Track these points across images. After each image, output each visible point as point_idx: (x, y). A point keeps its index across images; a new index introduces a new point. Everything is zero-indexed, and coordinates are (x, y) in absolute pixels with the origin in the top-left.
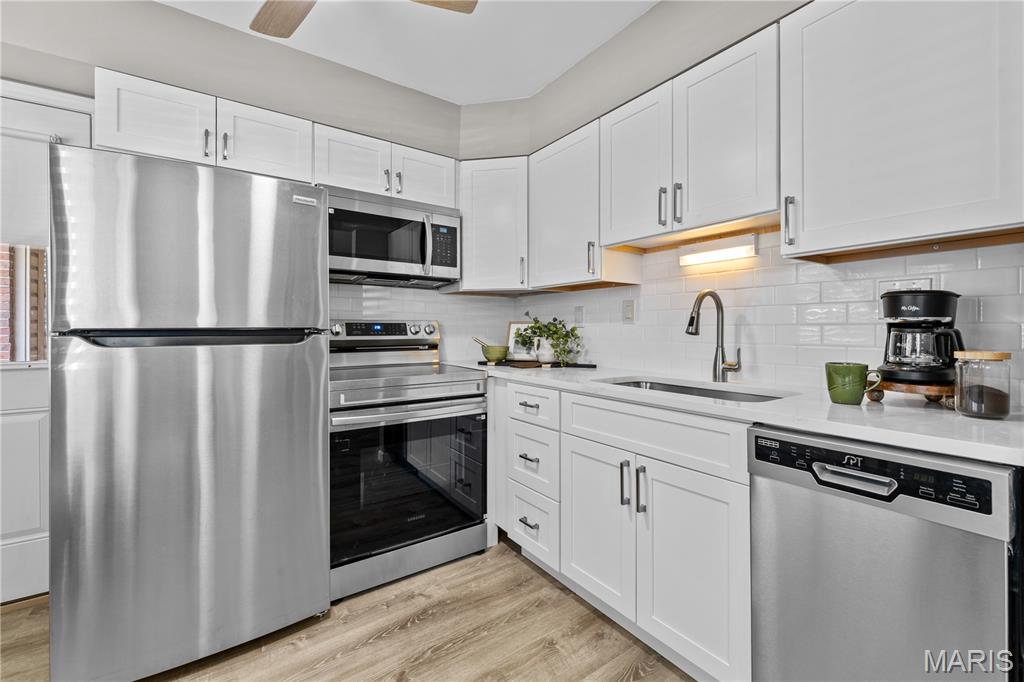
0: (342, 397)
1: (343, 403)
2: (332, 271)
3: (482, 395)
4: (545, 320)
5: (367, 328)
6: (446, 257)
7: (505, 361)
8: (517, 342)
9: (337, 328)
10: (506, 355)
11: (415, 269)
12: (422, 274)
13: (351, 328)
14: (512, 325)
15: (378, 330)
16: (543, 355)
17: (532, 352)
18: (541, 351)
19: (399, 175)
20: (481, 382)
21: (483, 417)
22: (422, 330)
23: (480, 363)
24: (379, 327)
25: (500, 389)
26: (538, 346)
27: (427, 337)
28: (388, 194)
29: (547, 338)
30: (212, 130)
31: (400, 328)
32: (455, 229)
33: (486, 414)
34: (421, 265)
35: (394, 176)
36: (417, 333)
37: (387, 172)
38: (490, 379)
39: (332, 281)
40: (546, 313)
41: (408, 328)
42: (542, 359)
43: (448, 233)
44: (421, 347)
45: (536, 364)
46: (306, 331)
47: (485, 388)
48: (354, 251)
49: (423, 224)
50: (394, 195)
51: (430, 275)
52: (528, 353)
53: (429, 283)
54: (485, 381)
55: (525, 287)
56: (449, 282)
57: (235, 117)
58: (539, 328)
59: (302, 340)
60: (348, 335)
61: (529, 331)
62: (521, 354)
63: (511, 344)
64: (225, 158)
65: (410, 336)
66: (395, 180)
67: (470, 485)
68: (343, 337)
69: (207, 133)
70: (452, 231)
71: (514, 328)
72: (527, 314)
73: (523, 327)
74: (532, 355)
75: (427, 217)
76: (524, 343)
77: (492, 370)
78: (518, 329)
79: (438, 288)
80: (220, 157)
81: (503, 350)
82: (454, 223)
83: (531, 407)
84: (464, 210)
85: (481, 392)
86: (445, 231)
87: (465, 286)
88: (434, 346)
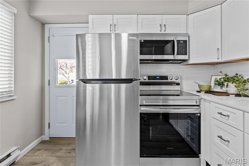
0: (144, 101)
1: (144, 103)
2: (140, 60)
3: (198, 106)
4: (231, 74)
5: (155, 78)
6: (183, 52)
7: (209, 92)
8: (215, 84)
9: (145, 78)
10: (210, 89)
11: (171, 57)
12: (173, 59)
13: (149, 78)
14: (213, 77)
15: (158, 78)
16: (230, 90)
17: (223, 88)
18: (228, 89)
19: (165, 25)
20: (198, 101)
21: (199, 115)
22: (174, 78)
23: (197, 92)
24: (158, 77)
25: (207, 104)
26: (227, 86)
27: (175, 81)
28: (161, 32)
29: (232, 83)
30: (112, 24)
31: (166, 78)
32: (186, 41)
33: (200, 114)
34: (173, 56)
35: (163, 26)
36: (172, 79)
37: (161, 25)
38: (201, 99)
39: (140, 63)
40: (231, 71)
41: (168, 78)
42: (229, 92)
43: (183, 43)
44: (173, 84)
45: (226, 94)
46: (133, 80)
47: (200, 103)
48: (153, 53)
49: (174, 41)
50: (163, 32)
51: (176, 59)
52: (221, 89)
53: (176, 61)
54: (200, 100)
55: (220, 60)
56: (184, 61)
57: (117, 19)
58: (228, 78)
59: (132, 82)
60: (148, 80)
61: (222, 80)
62: (218, 89)
63: (212, 84)
64: (115, 31)
65: (169, 80)
66: (163, 27)
67: (193, 139)
68: (147, 80)
69: (111, 25)
70: (185, 42)
71: (214, 78)
72: (221, 72)
73: (218, 78)
74: (224, 90)
75: (175, 38)
76: (219, 84)
77: (203, 95)
78: (216, 79)
79: (180, 63)
80: (114, 31)
81: (208, 87)
82: (186, 38)
83: (225, 116)
84: (190, 33)
85: (198, 104)
86: (182, 42)
87: (191, 62)
88: (178, 84)
